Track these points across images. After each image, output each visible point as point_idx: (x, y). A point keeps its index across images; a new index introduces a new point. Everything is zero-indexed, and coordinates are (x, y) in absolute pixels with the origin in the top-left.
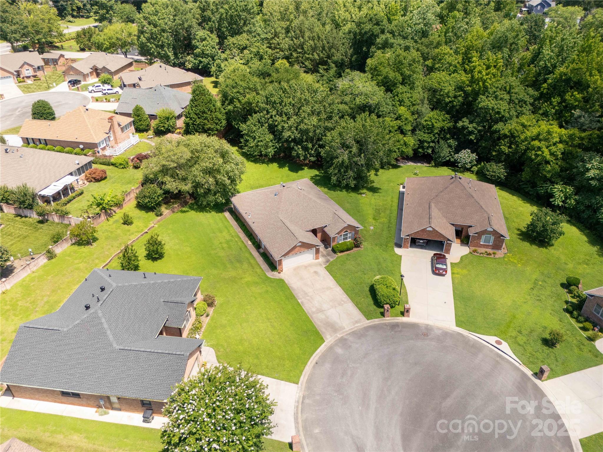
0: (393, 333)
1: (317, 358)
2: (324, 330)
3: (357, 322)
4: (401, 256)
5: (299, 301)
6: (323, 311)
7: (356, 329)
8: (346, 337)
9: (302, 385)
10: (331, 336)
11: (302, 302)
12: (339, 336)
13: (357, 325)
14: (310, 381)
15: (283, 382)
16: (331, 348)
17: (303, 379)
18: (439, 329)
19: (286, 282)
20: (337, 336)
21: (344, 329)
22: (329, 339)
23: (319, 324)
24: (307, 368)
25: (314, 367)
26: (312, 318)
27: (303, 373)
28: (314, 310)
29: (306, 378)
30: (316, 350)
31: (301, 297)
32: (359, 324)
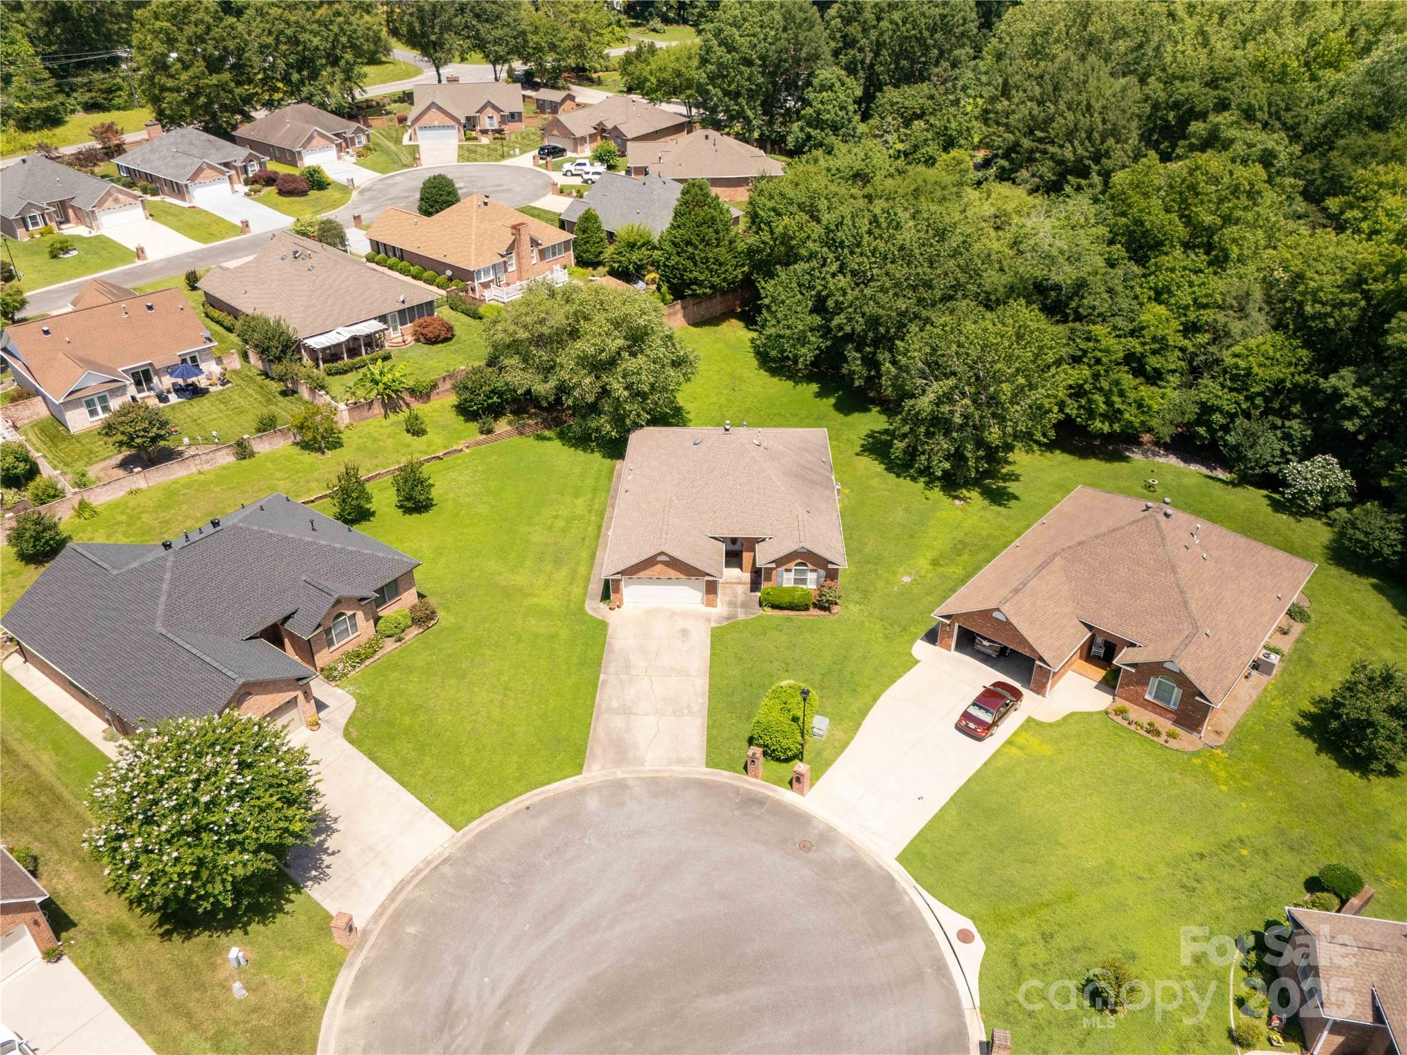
0: (737, 813)
1: (536, 799)
2: (598, 750)
3: (680, 761)
4: (917, 662)
5: (602, 676)
6: (631, 713)
7: (666, 774)
8: (630, 783)
9: (464, 835)
10: (603, 768)
11: (604, 682)
12: (619, 774)
13: (675, 768)
14: (482, 836)
15: (431, 814)
16: (581, 792)
17: (476, 827)
18: (850, 846)
19: (610, 631)
20: (615, 773)
21: (642, 765)
22: (595, 772)
23: (601, 735)
24: (503, 808)
25: (516, 813)
26: (597, 718)
27: (486, 816)
28: (615, 704)
29: (484, 827)
30: (549, 783)
31: (612, 670)
32: (680, 768)
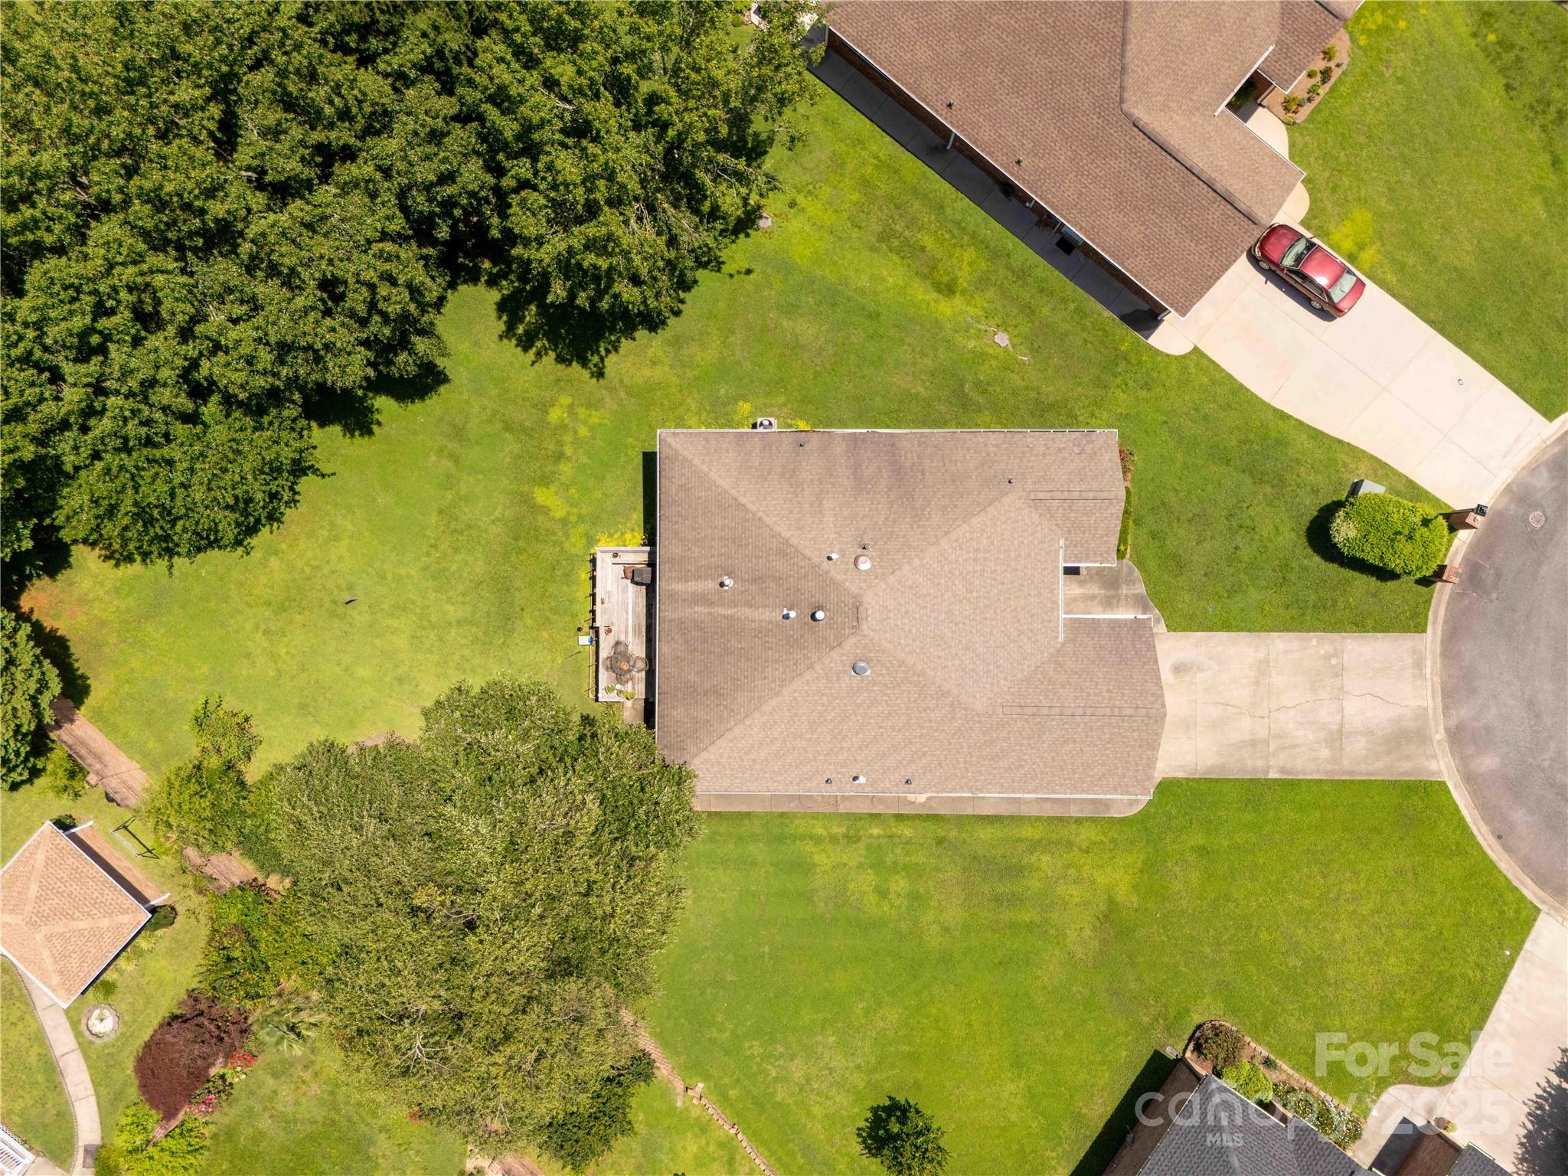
0: (1494, 596)
1: (1485, 829)
2: (1406, 765)
3: (1419, 665)
4: (1196, 348)
5: (1273, 775)
6: (1340, 731)
7: (1437, 680)
8: (1453, 722)
9: (1544, 902)
10: (1435, 757)
11: (1282, 771)
12: (1439, 735)
13: (1428, 671)
14: (1542, 880)
15: (1527, 946)
16: (1470, 779)
17: (1530, 891)
18: (1533, 469)
19: (1181, 775)
20: (1439, 742)
21: (1426, 709)
22: (1442, 767)
24: (1503, 866)
25: (1507, 849)
26: (1351, 773)
27: (1515, 883)
28: (1325, 753)
29: (1529, 882)
30: (1462, 819)
31: (1260, 763)
32: (1429, 663)
